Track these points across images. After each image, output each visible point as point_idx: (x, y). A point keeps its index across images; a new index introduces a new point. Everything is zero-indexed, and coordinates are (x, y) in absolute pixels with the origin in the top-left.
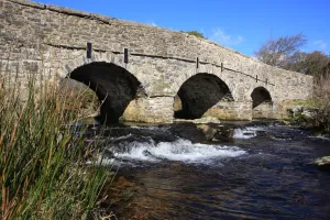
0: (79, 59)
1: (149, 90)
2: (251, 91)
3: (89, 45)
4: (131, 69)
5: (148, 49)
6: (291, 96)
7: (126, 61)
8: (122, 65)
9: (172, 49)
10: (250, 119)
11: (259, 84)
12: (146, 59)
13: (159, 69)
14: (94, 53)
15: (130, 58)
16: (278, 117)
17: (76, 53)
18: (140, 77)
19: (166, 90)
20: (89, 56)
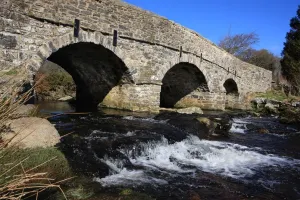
0: (64, 37)
1: (136, 76)
2: (223, 82)
3: (77, 21)
4: (119, 52)
5: (137, 33)
6: (254, 88)
7: (115, 44)
8: (111, 47)
9: (159, 36)
10: (223, 109)
11: (230, 76)
12: (135, 44)
13: (146, 55)
14: (81, 32)
15: (119, 41)
16: (243, 108)
17: (62, 29)
18: (128, 62)
19: (153, 77)
20: (76, 34)
